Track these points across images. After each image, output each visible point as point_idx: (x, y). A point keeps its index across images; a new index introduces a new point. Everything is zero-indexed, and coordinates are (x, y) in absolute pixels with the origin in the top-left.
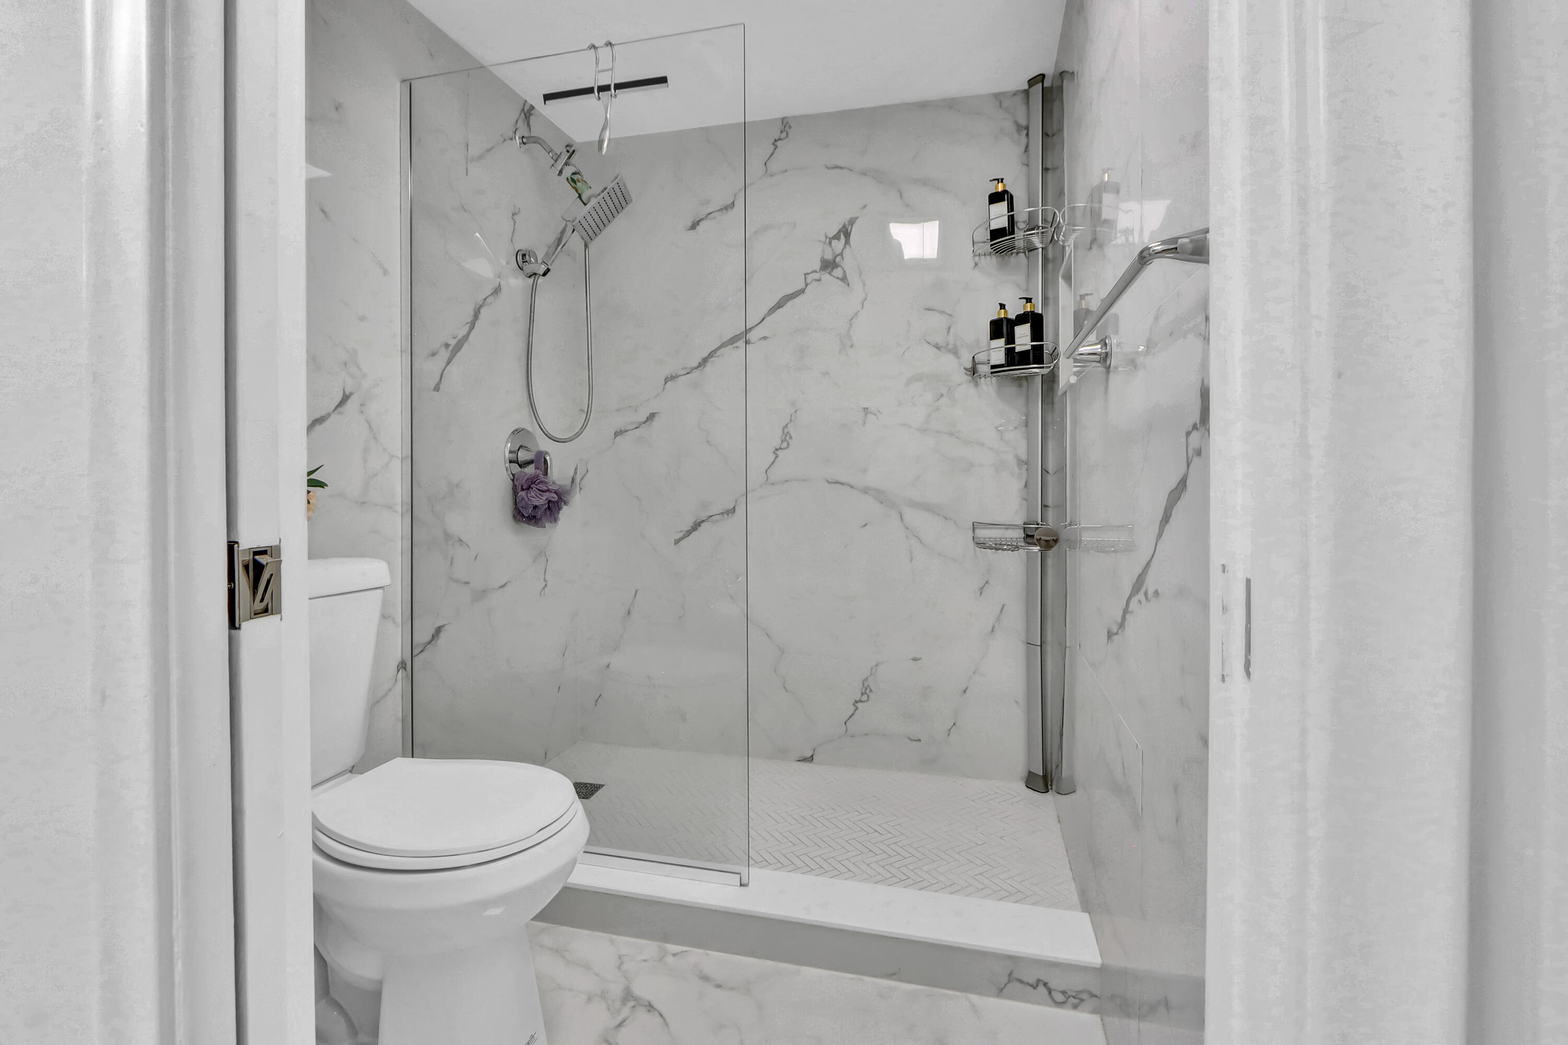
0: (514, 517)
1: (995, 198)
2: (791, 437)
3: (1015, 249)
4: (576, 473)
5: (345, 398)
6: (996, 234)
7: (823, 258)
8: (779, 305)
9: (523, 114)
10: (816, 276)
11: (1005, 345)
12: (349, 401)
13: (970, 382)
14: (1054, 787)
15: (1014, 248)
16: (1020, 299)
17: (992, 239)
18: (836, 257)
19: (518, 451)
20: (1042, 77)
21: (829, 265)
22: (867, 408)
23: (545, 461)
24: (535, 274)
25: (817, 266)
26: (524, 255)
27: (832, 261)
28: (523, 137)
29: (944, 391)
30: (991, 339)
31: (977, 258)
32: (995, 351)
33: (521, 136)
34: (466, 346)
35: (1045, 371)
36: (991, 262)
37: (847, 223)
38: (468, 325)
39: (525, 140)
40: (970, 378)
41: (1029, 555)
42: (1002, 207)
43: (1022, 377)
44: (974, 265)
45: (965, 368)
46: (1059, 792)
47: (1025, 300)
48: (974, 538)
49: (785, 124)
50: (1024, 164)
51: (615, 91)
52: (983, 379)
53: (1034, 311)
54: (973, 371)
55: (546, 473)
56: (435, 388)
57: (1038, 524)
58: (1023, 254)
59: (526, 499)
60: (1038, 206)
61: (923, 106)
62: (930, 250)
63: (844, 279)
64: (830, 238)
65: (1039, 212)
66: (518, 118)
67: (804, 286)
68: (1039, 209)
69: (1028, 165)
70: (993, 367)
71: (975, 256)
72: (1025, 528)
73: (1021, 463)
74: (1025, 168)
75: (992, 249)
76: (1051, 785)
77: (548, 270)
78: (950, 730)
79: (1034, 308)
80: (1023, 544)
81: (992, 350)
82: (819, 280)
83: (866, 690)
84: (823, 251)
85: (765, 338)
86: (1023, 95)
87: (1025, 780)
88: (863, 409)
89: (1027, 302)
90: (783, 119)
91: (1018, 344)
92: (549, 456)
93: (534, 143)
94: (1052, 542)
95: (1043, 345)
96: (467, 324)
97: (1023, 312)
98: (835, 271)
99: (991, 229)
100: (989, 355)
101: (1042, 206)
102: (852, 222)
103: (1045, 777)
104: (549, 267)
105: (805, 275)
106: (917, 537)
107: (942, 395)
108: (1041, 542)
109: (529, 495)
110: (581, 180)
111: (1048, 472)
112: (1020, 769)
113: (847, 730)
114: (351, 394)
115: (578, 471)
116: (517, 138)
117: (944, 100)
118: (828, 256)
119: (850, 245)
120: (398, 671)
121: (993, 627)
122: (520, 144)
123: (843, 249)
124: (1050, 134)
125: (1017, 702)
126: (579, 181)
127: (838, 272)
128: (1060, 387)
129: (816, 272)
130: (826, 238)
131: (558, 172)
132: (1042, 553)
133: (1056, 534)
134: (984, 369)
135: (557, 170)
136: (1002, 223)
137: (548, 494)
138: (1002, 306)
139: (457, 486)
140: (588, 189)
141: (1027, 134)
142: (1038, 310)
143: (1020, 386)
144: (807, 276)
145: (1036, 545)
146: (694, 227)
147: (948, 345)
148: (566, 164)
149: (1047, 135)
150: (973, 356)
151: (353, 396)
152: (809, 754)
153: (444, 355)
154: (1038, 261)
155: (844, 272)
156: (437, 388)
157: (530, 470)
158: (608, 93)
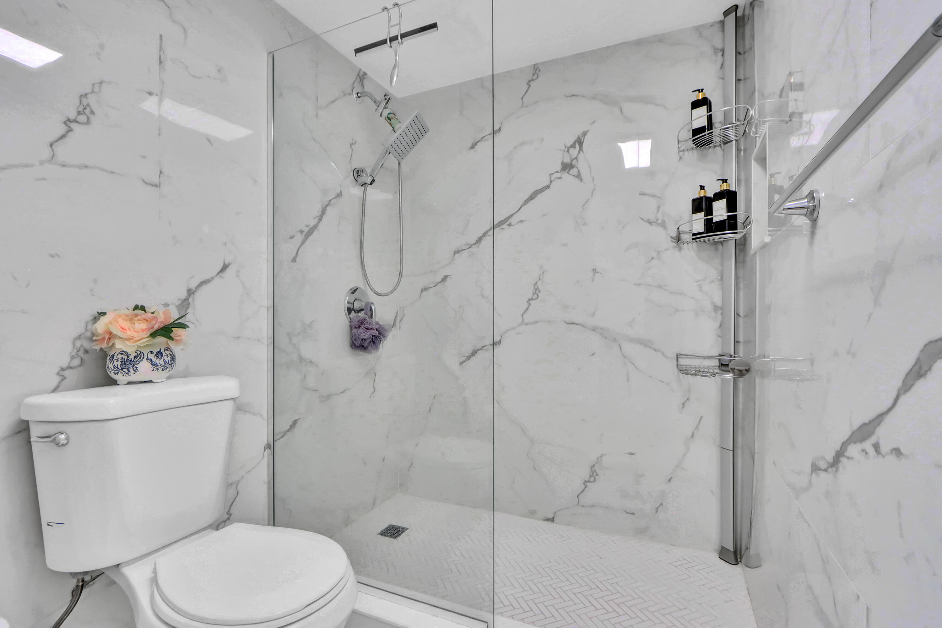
0: (352, 346)
1: (696, 105)
2: (540, 291)
3: (713, 142)
4: (396, 316)
5: (225, 267)
6: (696, 132)
7: (563, 161)
8: (532, 197)
9: (358, 78)
10: (558, 175)
11: (705, 217)
12: (228, 270)
13: (675, 247)
14: (743, 560)
15: (711, 142)
16: (717, 180)
17: (694, 136)
18: (572, 160)
19: (354, 302)
20: (736, 7)
21: (567, 167)
22: (595, 269)
23: (371, 309)
24: (365, 183)
25: (559, 168)
26: (358, 172)
27: (569, 163)
28: (358, 93)
29: (655, 255)
30: (693, 214)
31: (681, 153)
32: (696, 223)
33: (357, 93)
34: (315, 233)
35: (738, 236)
36: (693, 155)
37: (581, 136)
38: (318, 218)
39: (359, 95)
40: (675, 245)
41: (723, 381)
42: (703, 110)
43: (718, 242)
44: (679, 158)
45: (671, 237)
46: (748, 566)
47: (722, 181)
48: (677, 366)
49: (536, 70)
50: (720, 78)
51: (402, 39)
52: (686, 245)
53: (729, 189)
54: (678, 239)
55: (371, 316)
56: (292, 260)
57: (731, 356)
58: (719, 147)
59: (357, 334)
60: (732, 105)
61: (639, 43)
62: (645, 161)
63: (578, 176)
64: (568, 147)
65: (732, 111)
66: (355, 81)
67: (549, 183)
68: (732, 108)
69: (723, 79)
70: (694, 235)
71: (679, 152)
72: (719, 360)
73: (716, 308)
74: (721, 81)
75: (694, 143)
76: (741, 558)
77: (373, 181)
78: (657, 508)
79: (729, 187)
80: (718, 371)
81: (693, 222)
82: (560, 178)
83: (593, 473)
84: (563, 157)
85: (522, 221)
86: (719, 25)
87: (719, 552)
88: (592, 270)
89: (723, 183)
90: (535, 65)
91: (715, 215)
92: (374, 305)
93: (365, 96)
94: (744, 372)
95: (736, 215)
96: (316, 217)
97: (719, 191)
98: (571, 170)
99: (693, 129)
100: (691, 226)
101: (736, 105)
102: (585, 134)
103: (735, 552)
104: (374, 179)
105: (550, 175)
106: (632, 363)
107: (653, 258)
108: (735, 371)
109: (359, 332)
110: (394, 118)
111: (739, 315)
112: (715, 543)
113: (579, 501)
114: (229, 264)
115: (398, 315)
116: (354, 94)
117: (655, 36)
118: (567, 160)
119: (583, 152)
120: (265, 450)
121: (693, 434)
122: (356, 98)
123: (578, 154)
124: (742, 53)
125: (712, 492)
126: (392, 118)
127: (574, 171)
128: (752, 248)
129: (557, 172)
130: (566, 147)
131: (380, 114)
132: (734, 379)
133: (748, 365)
134: (687, 237)
135: (379, 112)
136: (703, 122)
137: (371, 331)
138: (702, 188)
139: (309, 326)
140: (398, 123)
141: (723, 55)
142: (732, 188)
143: (717, 250)
144: (551, 176)
145: (730, 372)
146: (472, 147)
147: (657, 220)
148: (385, 108)
149: (740, 53)
150: (678, 227)
151: (231, 265)
152: (551, 516)
153: (299, 238)
154: (732, 149)
155: (579, 171)
156: (294, 260)
157: (362, 315)
158: (397, 41)
